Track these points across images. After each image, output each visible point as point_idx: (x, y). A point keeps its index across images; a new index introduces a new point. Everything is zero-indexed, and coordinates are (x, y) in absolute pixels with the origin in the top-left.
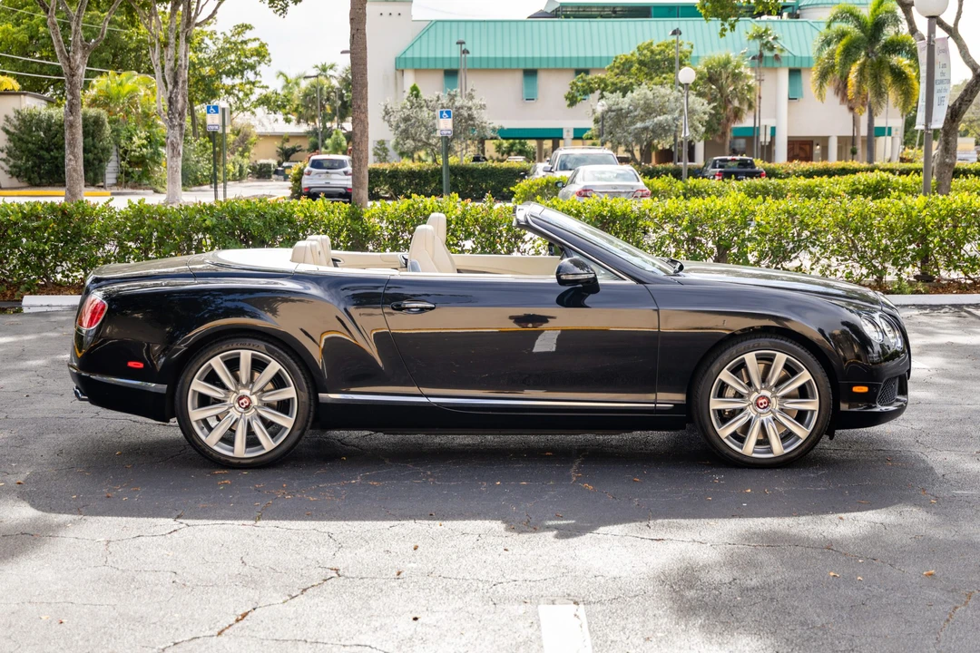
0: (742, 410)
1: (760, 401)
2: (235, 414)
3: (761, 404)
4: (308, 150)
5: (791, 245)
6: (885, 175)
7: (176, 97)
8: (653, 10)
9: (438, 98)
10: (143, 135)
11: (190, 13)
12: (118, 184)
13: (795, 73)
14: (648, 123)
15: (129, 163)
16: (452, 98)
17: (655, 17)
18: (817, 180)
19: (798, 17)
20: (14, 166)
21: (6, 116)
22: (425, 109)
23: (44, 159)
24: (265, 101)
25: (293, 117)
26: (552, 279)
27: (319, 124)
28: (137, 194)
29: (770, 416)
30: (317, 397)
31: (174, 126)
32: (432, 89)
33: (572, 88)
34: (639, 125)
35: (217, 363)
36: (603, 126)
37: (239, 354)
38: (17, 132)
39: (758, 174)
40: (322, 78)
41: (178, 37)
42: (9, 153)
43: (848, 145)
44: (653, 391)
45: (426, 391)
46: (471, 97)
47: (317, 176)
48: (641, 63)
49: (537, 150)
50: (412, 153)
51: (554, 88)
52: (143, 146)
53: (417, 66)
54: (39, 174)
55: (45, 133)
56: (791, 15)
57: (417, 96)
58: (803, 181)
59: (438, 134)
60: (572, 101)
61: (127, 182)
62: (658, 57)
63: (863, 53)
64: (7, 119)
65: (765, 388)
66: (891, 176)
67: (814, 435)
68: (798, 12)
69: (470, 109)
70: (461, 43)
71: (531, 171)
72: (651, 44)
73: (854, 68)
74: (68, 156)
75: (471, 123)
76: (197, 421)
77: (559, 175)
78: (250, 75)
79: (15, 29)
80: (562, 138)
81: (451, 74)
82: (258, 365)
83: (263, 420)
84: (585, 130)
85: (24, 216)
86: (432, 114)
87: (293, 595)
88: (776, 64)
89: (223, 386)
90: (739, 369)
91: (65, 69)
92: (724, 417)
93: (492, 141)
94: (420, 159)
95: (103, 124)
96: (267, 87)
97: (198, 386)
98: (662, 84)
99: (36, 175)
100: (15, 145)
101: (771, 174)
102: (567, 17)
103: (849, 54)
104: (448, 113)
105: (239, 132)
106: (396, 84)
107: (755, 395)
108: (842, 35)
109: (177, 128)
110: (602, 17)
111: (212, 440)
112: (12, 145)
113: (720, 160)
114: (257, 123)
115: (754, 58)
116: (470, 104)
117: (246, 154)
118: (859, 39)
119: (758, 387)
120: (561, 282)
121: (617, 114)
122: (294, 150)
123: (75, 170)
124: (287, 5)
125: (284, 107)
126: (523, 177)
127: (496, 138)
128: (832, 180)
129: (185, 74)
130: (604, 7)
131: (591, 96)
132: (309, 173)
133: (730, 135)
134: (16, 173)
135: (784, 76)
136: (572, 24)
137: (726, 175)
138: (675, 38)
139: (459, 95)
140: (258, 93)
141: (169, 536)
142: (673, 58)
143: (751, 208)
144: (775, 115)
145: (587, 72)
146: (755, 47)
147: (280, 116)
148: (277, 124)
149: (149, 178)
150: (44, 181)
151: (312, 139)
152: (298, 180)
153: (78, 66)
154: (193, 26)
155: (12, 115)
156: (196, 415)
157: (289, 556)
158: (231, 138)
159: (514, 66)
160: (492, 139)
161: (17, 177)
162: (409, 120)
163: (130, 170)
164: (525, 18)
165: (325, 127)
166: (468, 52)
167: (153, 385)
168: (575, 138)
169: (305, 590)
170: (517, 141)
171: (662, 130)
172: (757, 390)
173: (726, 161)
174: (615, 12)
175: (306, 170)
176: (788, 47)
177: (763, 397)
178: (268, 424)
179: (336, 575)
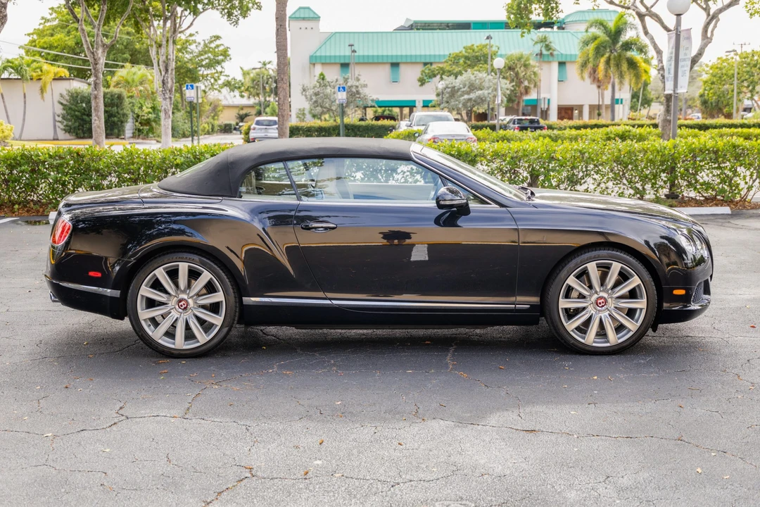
0: (584, 309)
1: (599, 301)
2: (174, 314)
3: (600, 303)
4: (256, 115)
5: (581, 174)
6: (627, 128)
7: (167, 79)
8: (472, 25)
9: (337, 80)
10: (150, 106)
11: (175, 25)
12: (134, 137)
13: (562, 64)
14: (472, 96)
15: (140, 123)
16: (346, 80)
17: (474, 29)
18: (583, 131)
19: (563, 29)
20: (66, 126)
21: (61, 94)
22: (328, 87)
23: (86, 121)
24: (227, 84)
25: (246, 94)
26: (433, 204)
27: (262, 99)
28: (145, 143)
29: (607, 313)
30: (241, 301)
31: (166, 98)
32: (333, 74)
33: (422, 74)
34: (466, 97)
35: (160, 273)
36: (443, 98)
37: (178, 266)
38: (68, 104)
39: (541, 128)
40: (263, 69)
41: (167, 41)
42: (64, 118)
43: (596, 110)
44: (513, 295)
45: (330, 295)
46: (358, 80)
47: (259, 131)
48: (467, 58)
49: (399, 114)
50: (321, 115)
51: (411, 74)
52: (149, 113)
53: (323, 61)
54: (83, 130)
55: (86, 104)
56: (559, 28)
57: (323, 79)
58: (574, 132)
59: (337, 102)
60: (422, 82)
61: (139, 136)
62: (477, 54)
63: (608, 50)
64: (62, 96)
65: (603, 291)
66: (631, 128)
67: (642, 328)
68: (564, 26)
69: (357, 87)
70: (351, 45)
71: (397, 126)
72: (473, 45)
73: (603, 60)
74: (94, 117)
75: (358, 96)
76: (145, 320)
77: (415, 128)
78: (219, 68)
79: (67, 38)
80: (415, 106)
81: (345, 66)
82: (194, 275)
83: (198, 319)
84: (431, 101)
85: (51, 157)
86: (333, 90)
87: (208, 501)
88: (551, 59)
89: (166, 292)
90: (583, 275)
91: (91, 60)
92: (571, 314)
93: (371, 109)
94: (325, 120)
95: (123, 98)
96: (229, 76)
97: (146, 291)
98: (479, 71)
99: (81, 131)
100: (67, 112)
101: (550, 127)
102: (418, 29)
103: (599, 51)
104: (344, 88)
105: (211, 104)
106: (310, 72)
107: (595, 296)
108: (595, 38)
109: (168, 100)
110: (440, 29)
111: (157, 335)
112: (65, 112)
113: (518, 119)
114: (223, 98)
115: (537, 55)
116: (357, 84)
117: (216, 118)
118: (605, 41)
119: (598, 290)
120: (440, 206)
121: (451, 91)
122: (246, 115)
123: (99, 127)
124: (238, 19)
125: (239, 88)
126: (391, 131)
127: (374, 107)
128: (593, 131)
129: (173, 65)
130: (441, 23)
131: (434, 79)
132: (254, 129)
133: (522, 104)
134: (68, 130)
135: (555, 66)
136: (422, 34)
137: (523, 129)
138: (488, 41)
139: (350, 77)
140: (222, 79)
141: (108, 429)
142: (487, 54)
143: (554, 148)
144: (549, 91)
145: (431, 64)
146: (537, 49)
147: (237, 93)
148: (235, 99)
149: (153, 133)
150: (86, 135)
151: (258, 107)
152: (247, 133)
153: (99, 58)
154: (177, 33)
155: (65, 93)
156: (144, 314)
157: (210, 452)
158: (207, 107)
159: (385, 61)
160: (371, 107)
161: (69, 132)
162: (319, 95)
163: (141, 128)
164: (392, 31)
165: (266, 100)
166: (356, 52)
167: (109, 290)
168: (424, 107)
169: (220, 493)
170: (387, 108)
171: (481, 100)
172: (596, 292)
173: (521, 120)
174: (448, 26)
175: (252, 127)
176: (557, 48)
177: (601, 298)
178: (202, 322)
179: (249, 475)
